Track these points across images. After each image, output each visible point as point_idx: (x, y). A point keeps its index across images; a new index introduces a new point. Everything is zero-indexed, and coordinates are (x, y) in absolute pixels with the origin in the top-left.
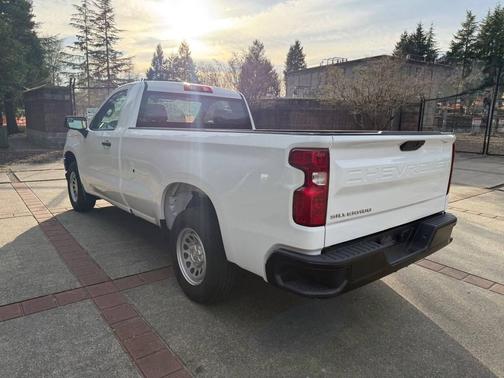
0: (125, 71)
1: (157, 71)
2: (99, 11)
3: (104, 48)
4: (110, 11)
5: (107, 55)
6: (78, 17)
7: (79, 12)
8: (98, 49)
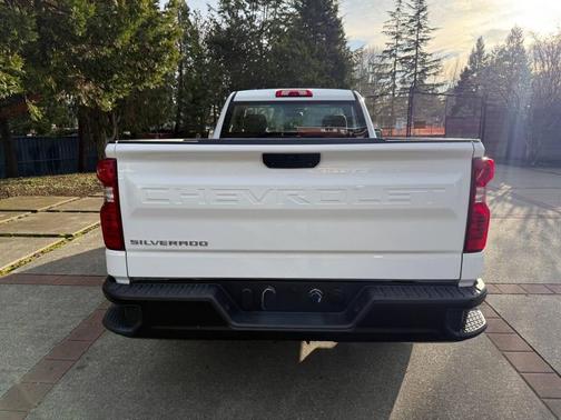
0: (434, 74)
1: (474, 70)
2: (412, 13)
3: (413, 53)
4: (424, 9)
5: (416, 60)
6: (390, 23)
7: (390, 18)
8: (407, 54)
